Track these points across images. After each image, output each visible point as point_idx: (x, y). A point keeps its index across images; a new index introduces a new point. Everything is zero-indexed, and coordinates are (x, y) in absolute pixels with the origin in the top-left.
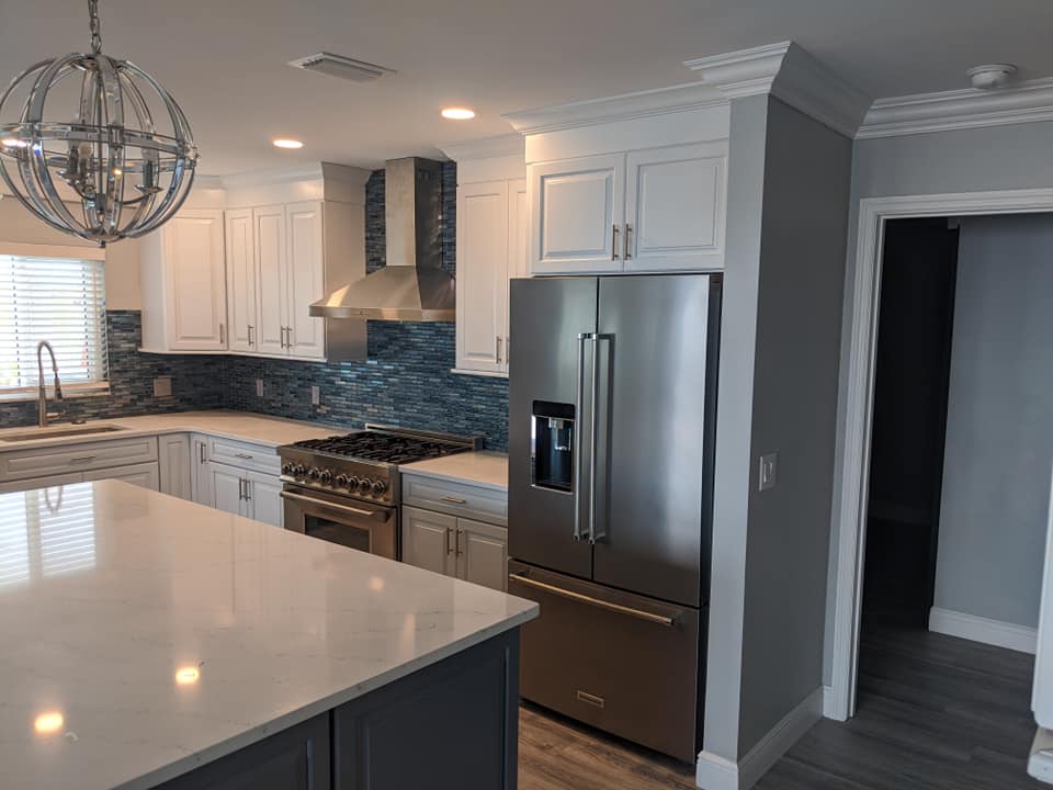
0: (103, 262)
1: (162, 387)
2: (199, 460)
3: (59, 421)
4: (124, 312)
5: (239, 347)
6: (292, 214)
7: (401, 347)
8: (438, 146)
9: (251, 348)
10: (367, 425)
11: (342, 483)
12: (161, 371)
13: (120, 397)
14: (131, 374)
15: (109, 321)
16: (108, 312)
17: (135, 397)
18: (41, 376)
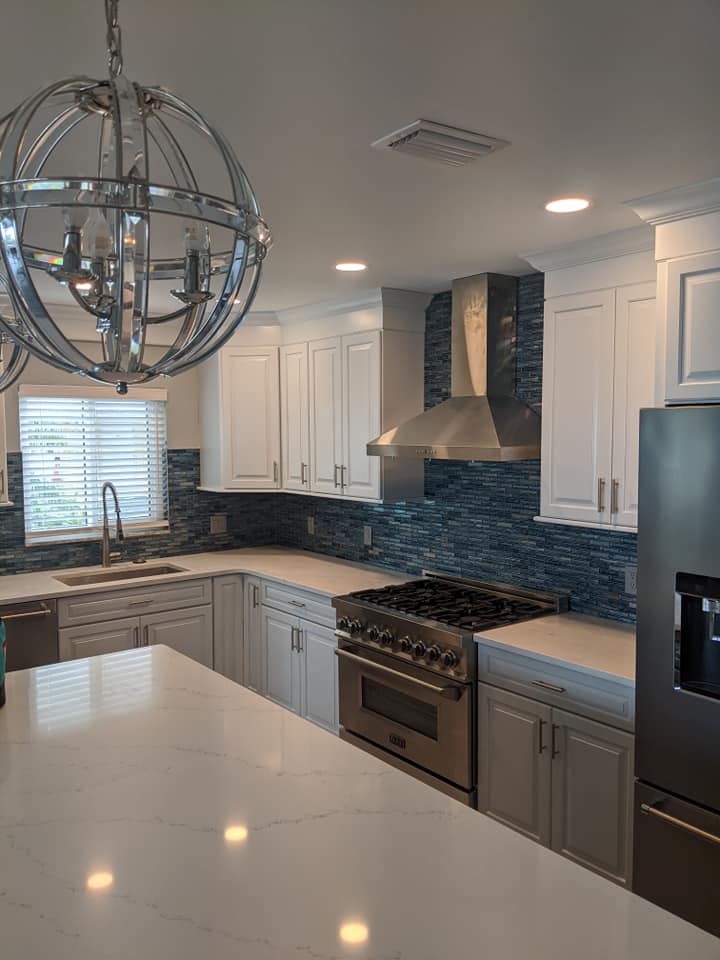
0: (165, 402)
1: (218, 525)
2: (252, 603)
3: (122, 561)
4: (185, 451)
5: (292, 485)
6: (348, 346)
7: (462, 486)
8: (521, 256)
9: (304, 487)
10: (424, 572)
11: (406, 648)
12: (218, 508)
13: (179, 535)
14: (189, 512)
15: (170, 460)
16: (169, 451)
17: (193, 535)
18: (105, 515)
